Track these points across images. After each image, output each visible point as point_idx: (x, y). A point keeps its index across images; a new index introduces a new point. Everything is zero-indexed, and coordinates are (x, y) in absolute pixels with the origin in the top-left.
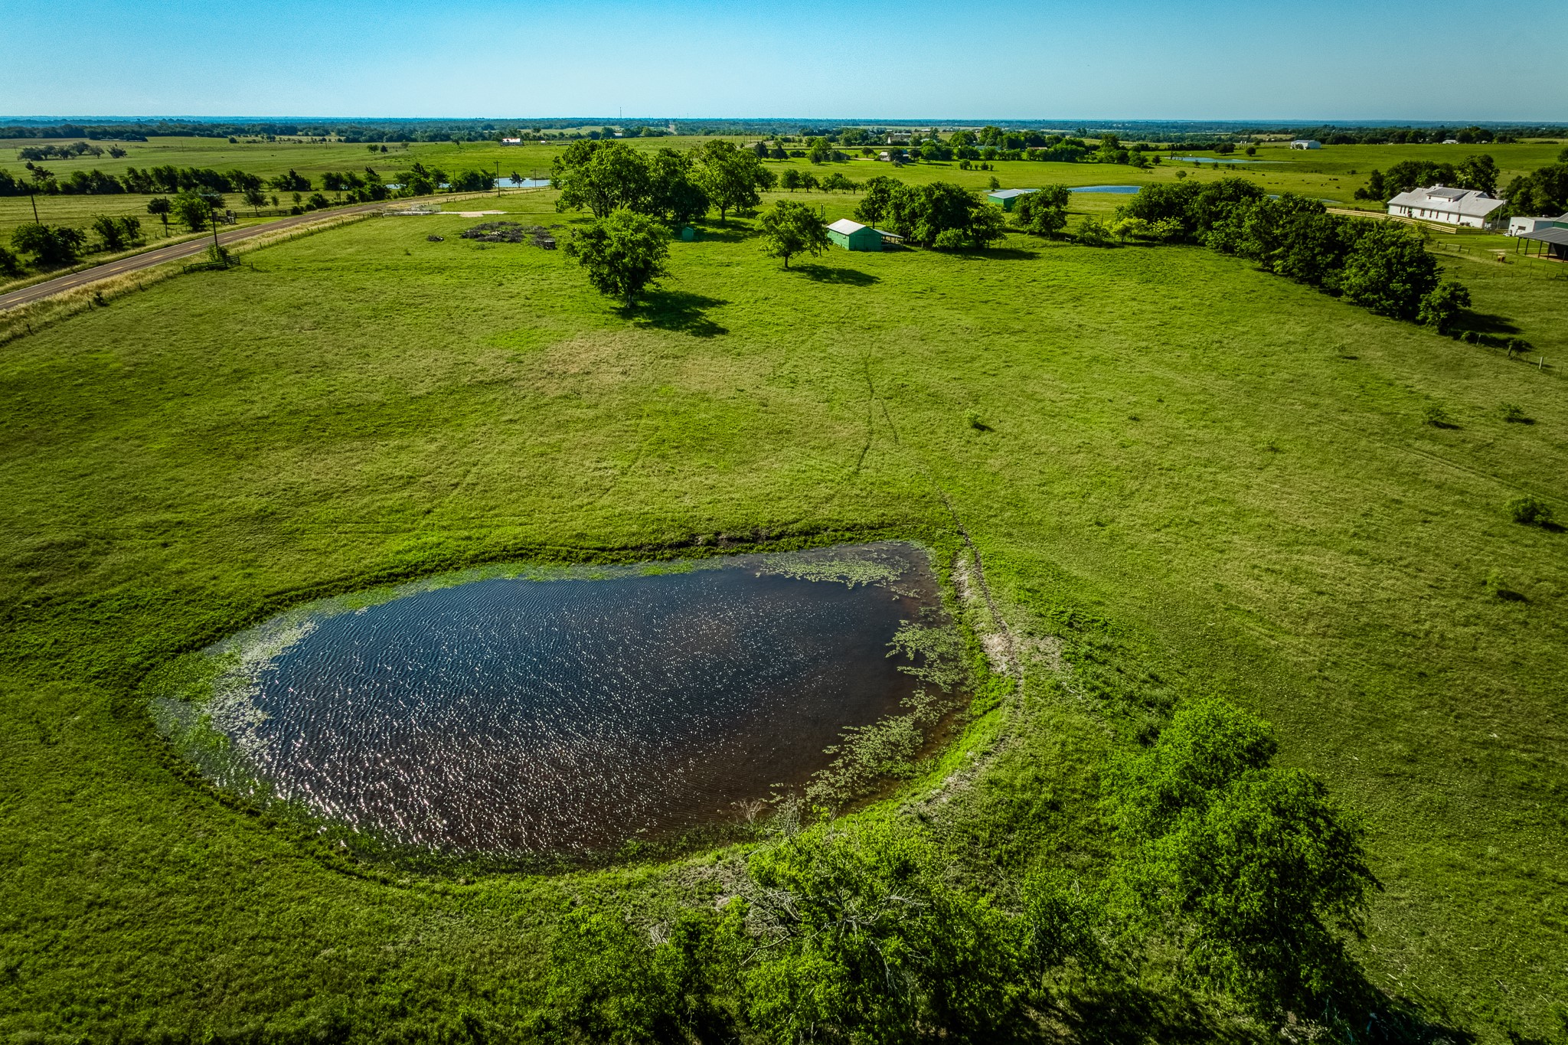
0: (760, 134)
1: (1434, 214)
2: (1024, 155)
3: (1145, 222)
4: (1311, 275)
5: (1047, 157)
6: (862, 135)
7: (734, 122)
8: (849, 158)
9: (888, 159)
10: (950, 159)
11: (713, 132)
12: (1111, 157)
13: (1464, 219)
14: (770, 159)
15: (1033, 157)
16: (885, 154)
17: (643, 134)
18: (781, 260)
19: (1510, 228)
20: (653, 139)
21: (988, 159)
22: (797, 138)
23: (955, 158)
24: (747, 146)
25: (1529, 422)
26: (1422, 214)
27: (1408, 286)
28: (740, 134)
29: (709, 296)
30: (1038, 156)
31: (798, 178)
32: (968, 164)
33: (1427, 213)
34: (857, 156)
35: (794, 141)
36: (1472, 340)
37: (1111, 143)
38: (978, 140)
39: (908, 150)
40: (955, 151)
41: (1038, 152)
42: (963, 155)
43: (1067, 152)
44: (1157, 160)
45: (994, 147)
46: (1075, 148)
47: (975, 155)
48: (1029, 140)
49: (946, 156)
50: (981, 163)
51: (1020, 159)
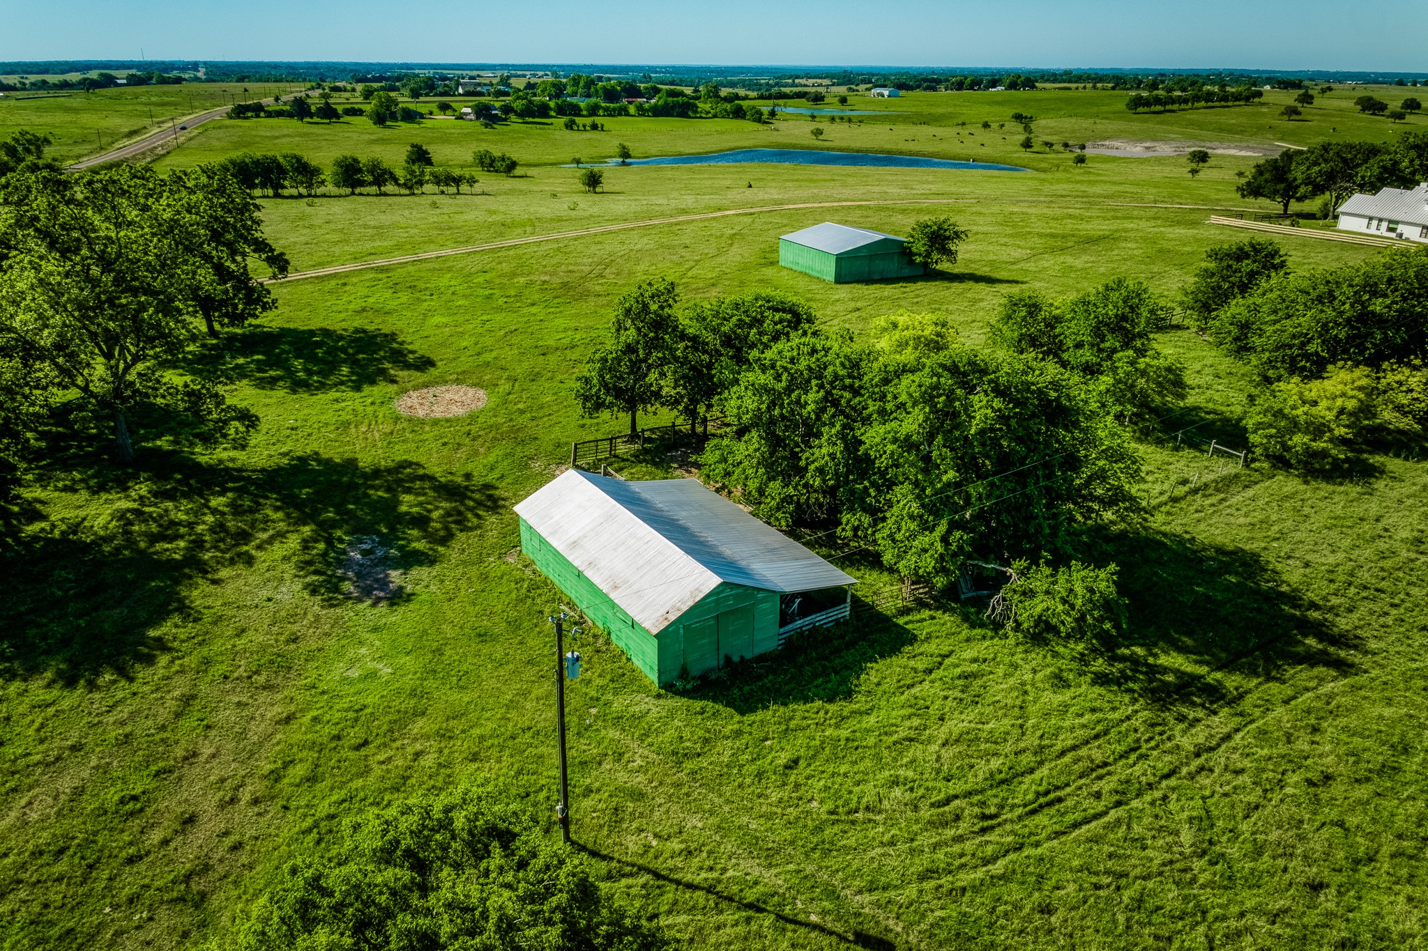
0: (304, 80)
2: (632, 109)
5: (658, 112)
6: (426, 83)
8: (422, 116)
9: (472, 117)
10: (547, 116)
12: (726, 110)
14: (316, 119)
15: (642, 111)
16: (469, 110)
17: (154, 81)
20: (166, 88)
21: (590, 116)
22: (349, 87)
23: (553, 113)
24: (284, 98)
28: (281, 81)
30: (647, 110)
31: (360, 171)
32: (573, 122)
34: (431, 113)
35: (345, 90)
37: (714, 93)
38: (569, 90)
39: (497, 105)
40: (552, 104)
41: (646, 106)
42: (561, 111)
43: (676, 105)
44: (773, 114)
45: (593, 100)
46: (680, 99)
47: (575, 111)
48: (624, 90)
49: (543, 111)
50: (588, 121)
51: (628, 114)
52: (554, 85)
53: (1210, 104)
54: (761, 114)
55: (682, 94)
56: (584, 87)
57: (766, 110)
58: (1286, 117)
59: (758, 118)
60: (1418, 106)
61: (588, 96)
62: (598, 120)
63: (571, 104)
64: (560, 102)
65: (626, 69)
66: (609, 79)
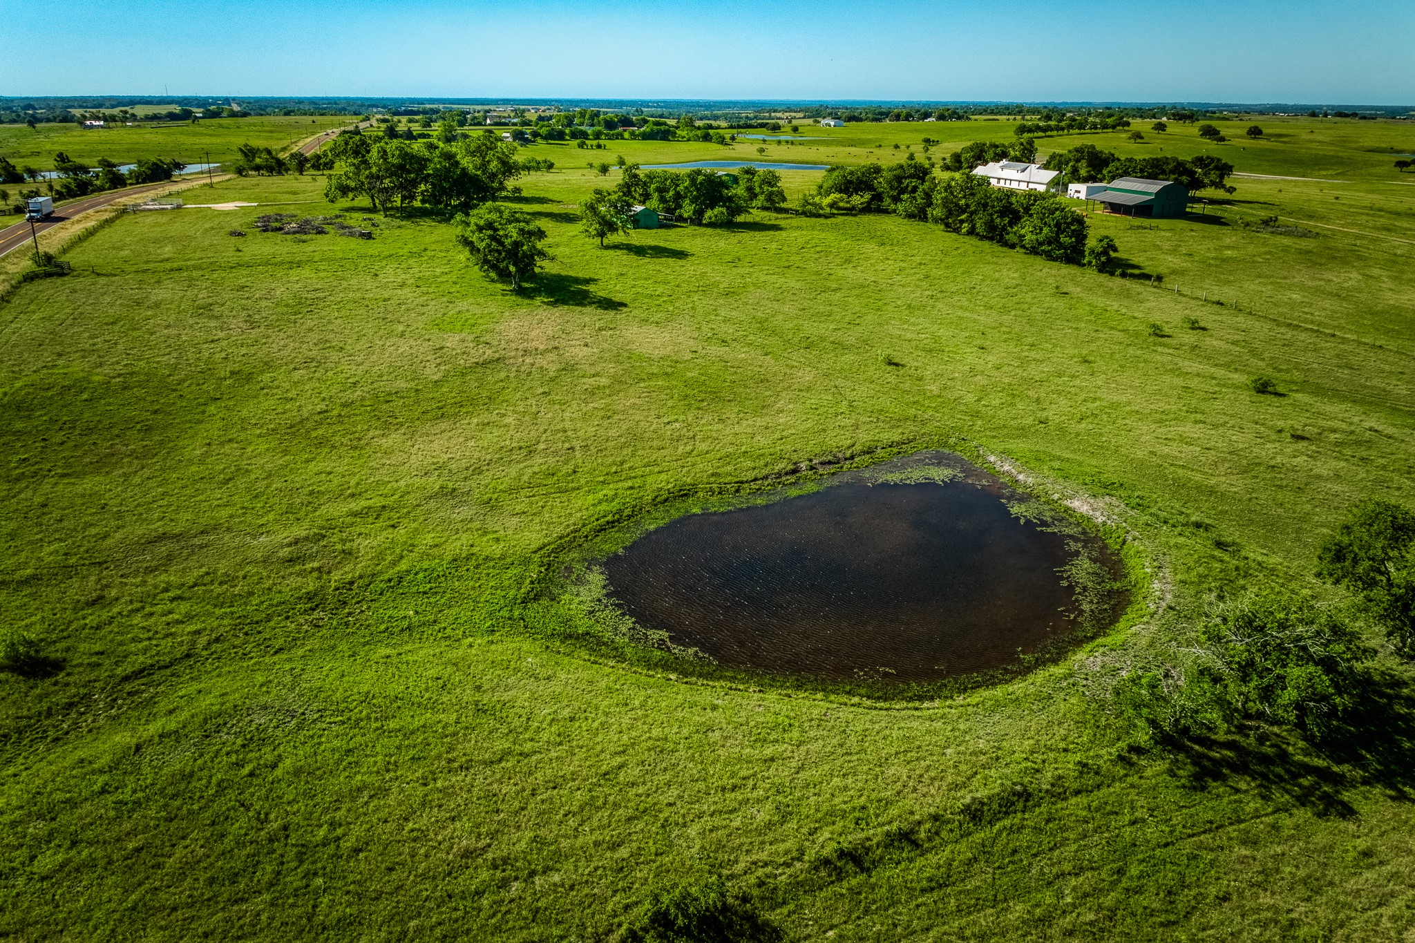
1: (1008, 182)
2: (626, 135)
3: (845, 196)
4: (995, 235)
5: (646, 137)
6: (460, 116)
7: (300, 101)
9: (511, 139)
10: (563, 139)
11: (293, 111)
12: (697, 135)
13: (1032, 186)
15: (634, 136)
16: (508, 135)
17: (225, 114)
18: (597, 241)
19: (1069, 192)
21: (595, 139)
23: (567, 138)
25: (1204, 329)
26: (999, 182)
27: (1073, 239)
29: (581, 275)
30: (638, 135)
32: (584, 143)
33: (1002, 182)
36: (1123, 275)
37: (690, 124)
38: (576, 121)
39: (528, 131)
40: (567, 131)
41: (637, 132)
42: (574, 135)
43: (658, 132)
44: (733, 138)
45: (597, 128)
46: (663, 128)
47: (584, 135)
48: (620, 121)
49: (560, 136)
50: (595, 143)
51: (623, 138)
52: (566, 117)
53: (1082, 131)
54: (724, 138)
55: (665, 124)
56: (589, 119)
57: (728, 137)
58: (1133, 141)
59: (722, 141)
60: (1260, 132)
61: (593, 125)
62: (602, 142)
63: (581, 131)
64: (573, 129)
65: (621, 104)
66: (607, 113)
